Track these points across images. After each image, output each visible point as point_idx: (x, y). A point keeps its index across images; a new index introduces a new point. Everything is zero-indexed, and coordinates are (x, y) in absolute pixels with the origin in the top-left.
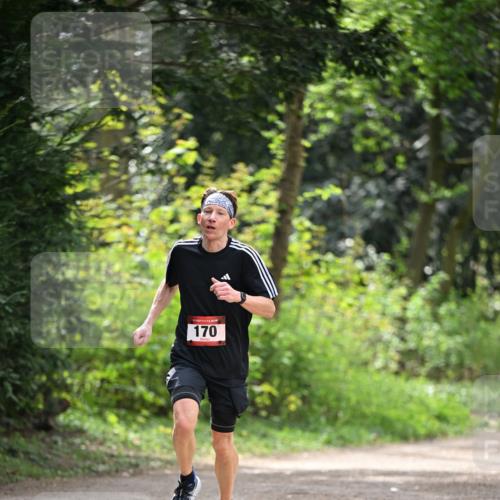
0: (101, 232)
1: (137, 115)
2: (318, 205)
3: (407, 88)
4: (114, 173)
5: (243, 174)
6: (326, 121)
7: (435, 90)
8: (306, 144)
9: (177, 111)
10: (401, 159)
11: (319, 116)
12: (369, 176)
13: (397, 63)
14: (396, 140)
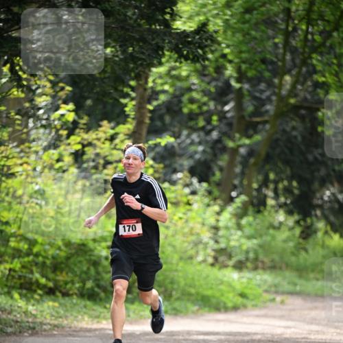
0: (9, 168)
1: (34, 88)
2: (158, 149)
3: (219, 70)
4: (18, 128)
5: (106, 128)
6: (164, 92)
7: (239, 70)
8: (150, 107)
9: (61, 85)
10: (215, 118)
11: (159, 88)
12: (194, 129)
13: (212, 52)
14: (212, 105)
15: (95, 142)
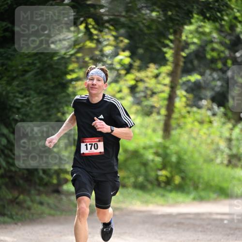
1: (101, 40)
3: (232, 27)
6: (194, 43)
8: (184, 54)
9: (121, 38)
10: (229, 62)
11: (189, 41)
12: (214, 70)
13: (227, 15)
14: (227, 52)
15: (146, 79)
